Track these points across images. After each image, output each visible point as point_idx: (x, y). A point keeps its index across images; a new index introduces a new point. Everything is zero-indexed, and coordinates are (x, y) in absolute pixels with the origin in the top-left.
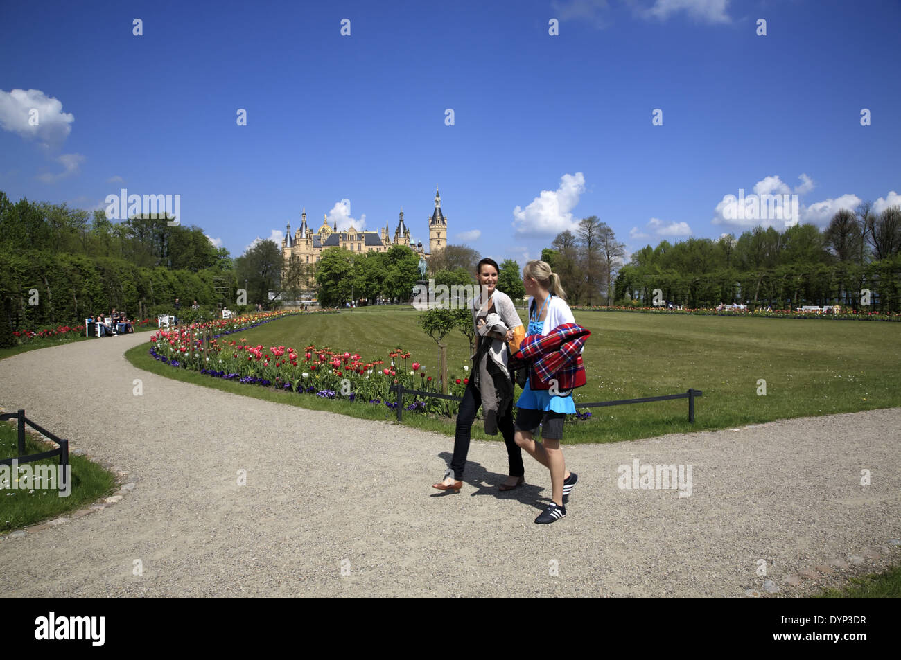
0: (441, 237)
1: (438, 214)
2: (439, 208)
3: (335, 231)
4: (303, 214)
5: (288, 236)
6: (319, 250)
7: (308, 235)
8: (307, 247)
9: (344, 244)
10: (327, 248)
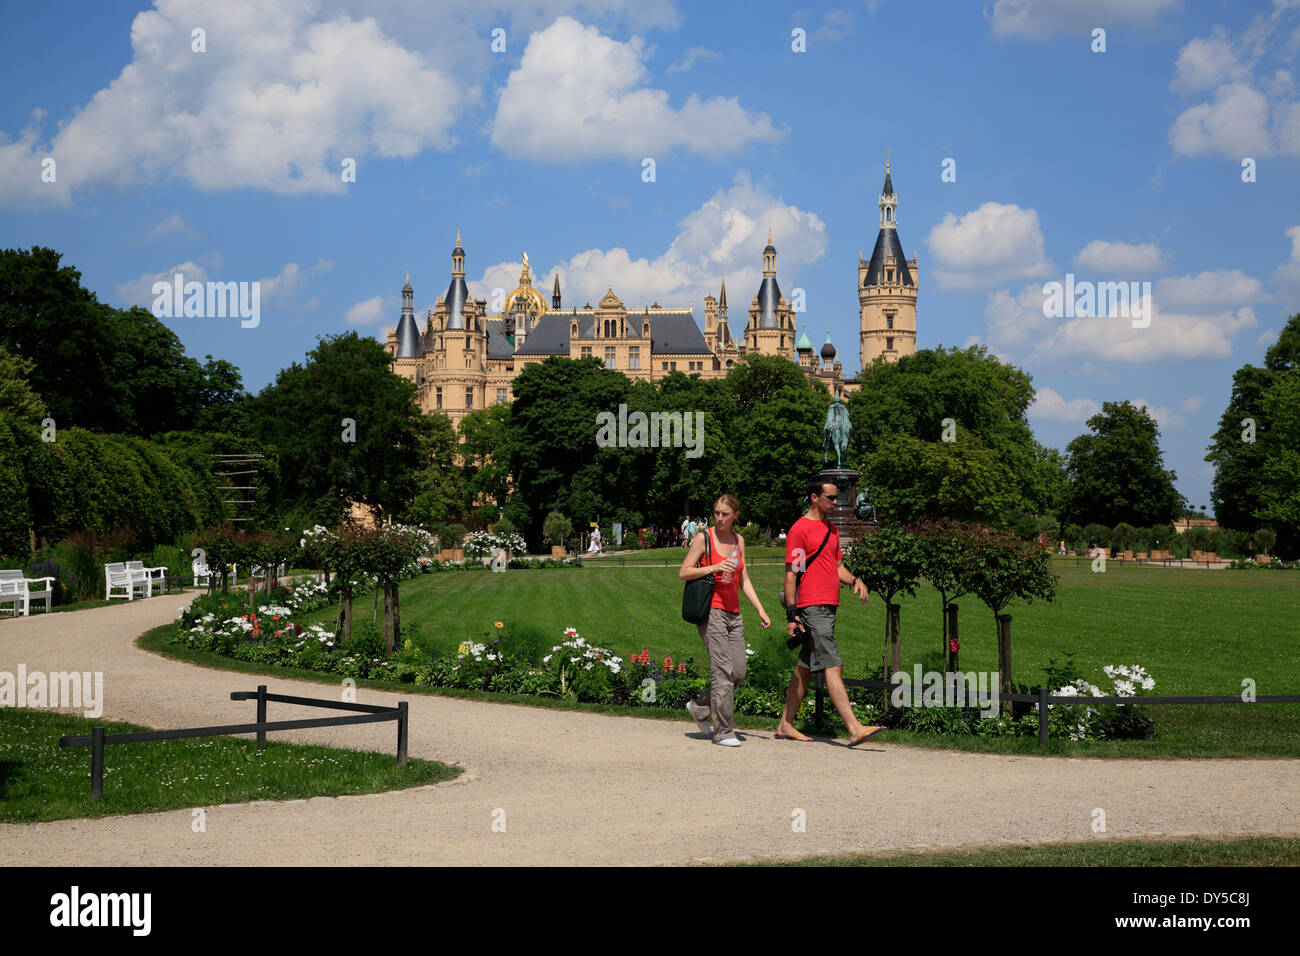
0: (898, 324)
1: (888, 251)
2: (894, 232)
3: (557, 307)
4: (455, 253)
5: (407, 321)
6: (503, 368)
7: (472, 321)
8: (469, 357)
9: (584, 348)
10: (532, 359)
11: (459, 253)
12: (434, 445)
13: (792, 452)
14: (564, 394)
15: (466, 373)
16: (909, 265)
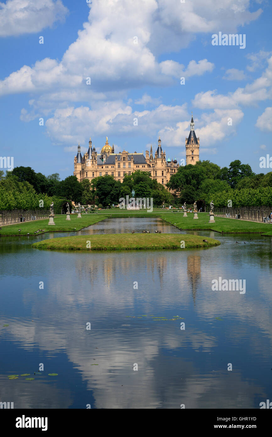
0: (194, 153)
2: (194, 132)
5: (79, 154)
6: (101, 167)
7: (94, 157)
8: (93, 165)
9: (118, 163)
10: (107, 166)
11: (90, 142)
12: (85, 186)
13: (141, 192)
14: (104, 184)
15: (92, 169)
16: (197, 139)
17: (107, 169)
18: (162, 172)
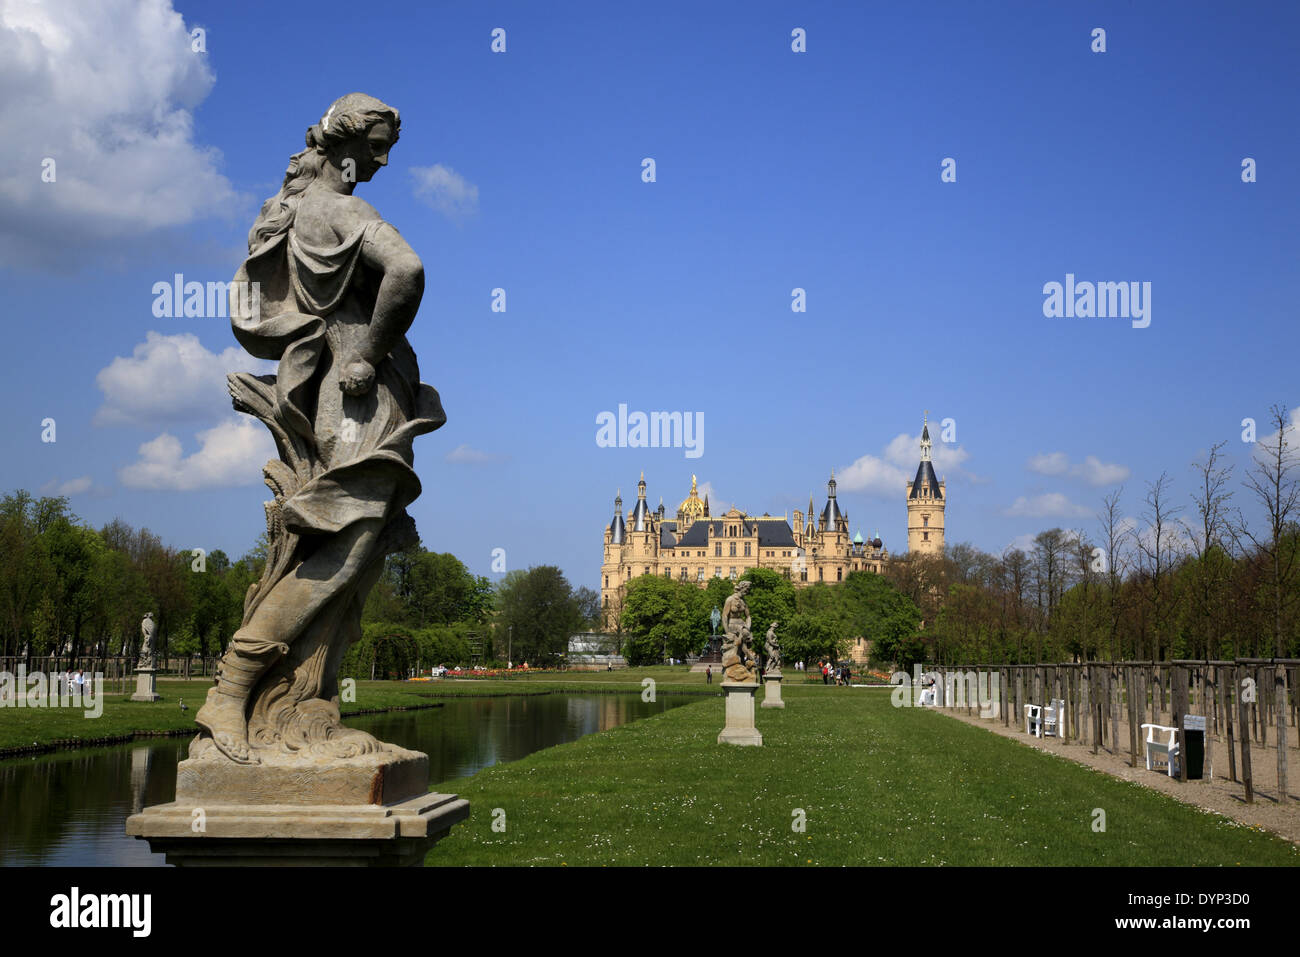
0: (931, 523)
1: (925, 477)
2: (929, 463)
3: (706, 515)
4: (640, 484)
5: (618, 520)
6: (671, 554)
7: (650, 526)
8: (647, 548)
9: (717, 543)
10: (686, 549)
11: (642, 483)
15: (645, 557)
16: (939, 484)
17: (685, 558)
18: (837, 571)
